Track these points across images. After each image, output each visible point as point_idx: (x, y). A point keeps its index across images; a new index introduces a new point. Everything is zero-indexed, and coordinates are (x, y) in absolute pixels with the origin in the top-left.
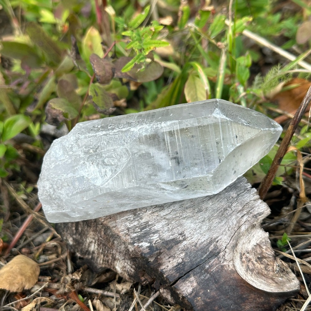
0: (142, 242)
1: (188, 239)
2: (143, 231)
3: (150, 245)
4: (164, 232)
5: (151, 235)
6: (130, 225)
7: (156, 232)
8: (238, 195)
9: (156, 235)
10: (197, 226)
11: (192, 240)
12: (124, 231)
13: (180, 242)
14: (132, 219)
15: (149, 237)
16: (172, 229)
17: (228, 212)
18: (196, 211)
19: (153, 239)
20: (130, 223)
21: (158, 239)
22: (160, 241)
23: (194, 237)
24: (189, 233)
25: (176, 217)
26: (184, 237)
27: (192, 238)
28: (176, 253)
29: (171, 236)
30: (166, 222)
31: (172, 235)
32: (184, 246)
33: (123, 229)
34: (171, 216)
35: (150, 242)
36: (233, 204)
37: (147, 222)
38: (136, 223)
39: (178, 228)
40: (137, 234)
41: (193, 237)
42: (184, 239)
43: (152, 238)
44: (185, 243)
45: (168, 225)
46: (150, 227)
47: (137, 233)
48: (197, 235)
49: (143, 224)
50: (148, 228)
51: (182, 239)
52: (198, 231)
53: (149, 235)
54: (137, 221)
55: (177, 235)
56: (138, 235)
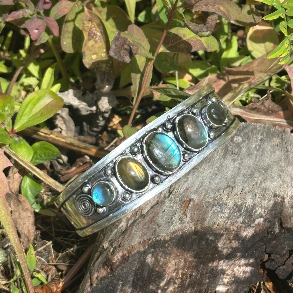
0: (254, 220)
1: (285, 196)
2: (242, 212)
3: (264, 218)
4: (260, 203)
5: (254, 211)
6: (225, 215)
7: (254, 206)
8: (282, 139)
9: (257, 209)
10: (279, 182)
11: (289, 195)
12: (227, 222)
13: (283, 202)
14: (219, 210)
15: (255, 213)
16: (263, 196)
17: (291, 156)
18: (264, 172)
19: (260, 213)
20: (223, 213)
21: (263, 210)
22: (267, 211)
23: (288, 192)
24: (280, 191)
25: (252, 186)
26: (280, 197)
27: (287, 194)
28: (290, 212)
29: (270, 202)
30: (251, 195)
31: (270, 200)
32: (289, 203)
33: (224, 220)
34: (247, 188)
35: (261, 217)
36: (287, 147)
37: (235, 204)
38: (227, 211)
39: (266, 193)
40: (242, 217)
41: (286, 192)
42: (283, 198)
43: (258, 213)
44: (286, 200)
45: (256, 196)
46: (244, 206)
47: (240, 217)
48: (288, 190)
49: (234, 208)
50: (243, 208)
51: (281, 199)
52: (285, 186)
53: (252, 212)
54: (226, 208)
55: (273, 198)
56: (244, 217)
